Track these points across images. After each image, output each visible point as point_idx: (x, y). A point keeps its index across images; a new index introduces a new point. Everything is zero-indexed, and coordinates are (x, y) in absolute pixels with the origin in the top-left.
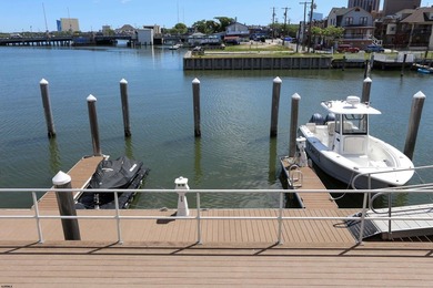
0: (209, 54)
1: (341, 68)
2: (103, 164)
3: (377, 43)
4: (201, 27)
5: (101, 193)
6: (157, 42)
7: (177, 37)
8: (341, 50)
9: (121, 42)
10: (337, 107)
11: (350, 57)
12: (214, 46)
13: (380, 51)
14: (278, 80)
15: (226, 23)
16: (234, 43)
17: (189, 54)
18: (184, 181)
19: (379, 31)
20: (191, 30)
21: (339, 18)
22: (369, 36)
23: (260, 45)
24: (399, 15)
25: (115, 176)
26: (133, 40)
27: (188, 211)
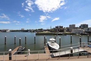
0: (39, 33)
1: (54, 34)
2: (19, 48)
3: (58, 32)
4: (39, 30)
5: (18, 52)
6: (33, 31)
7: (36, 31)
8: (54, 32)
9: (29, 31)
10: (51, 39)
11: (55, 33)
12: (40, 32)
13: (59, 32)
14: (45, 36)
15: (42, 29)
16: (42, 31)
17: (37, 33)
18: (29, 50)
19: (59, 30)
20: (38, 30)
21: (54, 29)
22: (57, 31)
23: (46, 32)
24: (60, 29)
26: (30, 31)
27: (30, 54)
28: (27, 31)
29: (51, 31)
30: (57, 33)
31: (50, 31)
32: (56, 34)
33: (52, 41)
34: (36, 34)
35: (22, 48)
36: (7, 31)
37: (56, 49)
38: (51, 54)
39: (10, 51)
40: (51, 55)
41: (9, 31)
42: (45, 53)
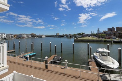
0: (79, 39)
2: (55, 56)
3: (115, 37)
4: (78, 34)
5: (54, 62)
6: (71, 37)
7: (74, 36)
8: (106, 38)
9: (65, 37)
10: (100, 50)
11: (108, 40)
12: (80, 37)
13: (115, 39)
14: (88, 44)
15: (83, 34)
16: (84, 37)
17: (75, 39)
18: (67, 61)
19: (115, 35)
20: (77, 35)
22: (112, 36)
23: (89, 37)
24: (119, 32)
25: (56, 59)
26: (67, 36)
27: (67, 67)
28: (63, 36)
29: (99, 37)
30: (110, 40)
31: (96, 37)
32: (110, 42)
33: (102, 52)
34: (75, 41)
35: (58, 58)
36: (42, 37)
37: (112, 68)
38: (102, 74)
39: (46, 59)
40: (101, 76)
41: (44, 36)
42: (90, 69)
